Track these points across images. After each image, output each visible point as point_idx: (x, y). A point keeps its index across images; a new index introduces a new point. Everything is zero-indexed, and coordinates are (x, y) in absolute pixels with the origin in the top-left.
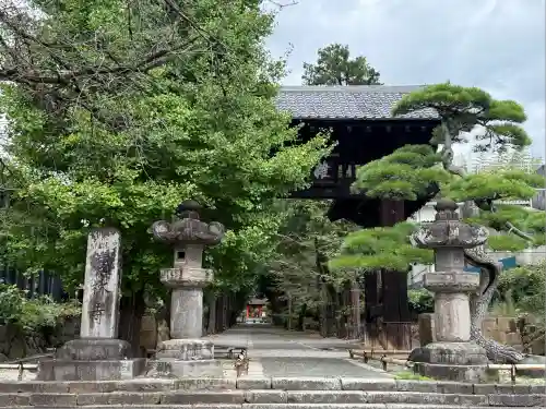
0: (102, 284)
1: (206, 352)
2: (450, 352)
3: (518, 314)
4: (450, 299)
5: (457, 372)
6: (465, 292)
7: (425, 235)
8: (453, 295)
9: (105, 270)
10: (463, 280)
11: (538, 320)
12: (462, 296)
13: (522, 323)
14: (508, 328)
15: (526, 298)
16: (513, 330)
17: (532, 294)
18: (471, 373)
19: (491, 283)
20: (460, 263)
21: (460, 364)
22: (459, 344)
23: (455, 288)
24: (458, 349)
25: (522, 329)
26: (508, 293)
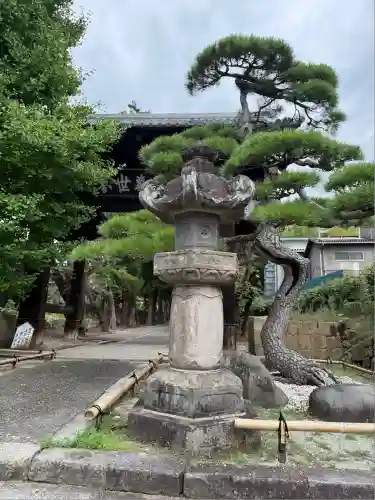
4: (189, 296)
5: (175, 432)
6: (214, 285)
7: (155, 194)
8: (192, 290)
11: (358, 325)
12: (208, 292)
13: (342, 327)
14: (328, 332)
15: (348, 304)
16: (334, 334)
17: (352, 300)
18: (196, 438)
19: (294, 284)
20: (211, 238)
21: (185, 415)
22: (193, 375)
23: (192, 277)
24: (185, 385)
25: (342, 334)
26: (331, 299)
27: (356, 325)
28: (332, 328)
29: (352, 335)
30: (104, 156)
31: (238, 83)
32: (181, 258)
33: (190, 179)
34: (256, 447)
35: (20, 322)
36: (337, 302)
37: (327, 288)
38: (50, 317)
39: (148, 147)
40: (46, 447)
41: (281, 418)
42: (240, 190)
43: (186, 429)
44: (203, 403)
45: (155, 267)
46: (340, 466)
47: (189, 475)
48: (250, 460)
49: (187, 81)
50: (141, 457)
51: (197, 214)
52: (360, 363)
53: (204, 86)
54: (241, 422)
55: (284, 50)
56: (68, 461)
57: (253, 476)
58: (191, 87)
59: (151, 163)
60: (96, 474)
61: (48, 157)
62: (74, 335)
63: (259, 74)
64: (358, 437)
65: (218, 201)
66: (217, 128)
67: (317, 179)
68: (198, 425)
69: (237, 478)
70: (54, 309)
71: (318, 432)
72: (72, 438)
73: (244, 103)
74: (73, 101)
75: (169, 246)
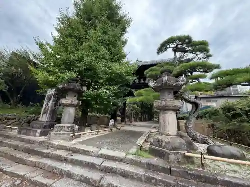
0: (48, 104)
1: (66, 129)
2: (162, 141)
3: (211, 122)
4: (166, 114)
5: (165, 154)
6: (173, 110)
7: (154, 83)
9: (50, 100)
10: (171, 104)
13: (213, 125)
14: (207, 126)
16: (210, 127)
18: (172, 157)
19: (196, 110)
20: (172, 96)
21: (168, 149)
22: (169, 137)
23: (167, 108)
24: (167, 140)
25: (213, 127)
26: (207, 115)
27: (218, 125)
28: (209, 125)
29: (217, 128)
30: (134, 74)
31: (173, 50)
32: (163, 102)
33: (166, 78)
34: (193, 163)
35: (111, 119)
36: (210, 116)
37: (205, 111)
38: (118, 118)
39: (147, 70)
40: (128, 153)
41: (202, 154)
42: (181, 81)
43: (169, 153)
44: (174, 146)
45: (155, 105)
46: (228, 174)
47: (172, 168)
48: (192, 167)
49: (157, 51)
50: (155, 160)
51: (167, 88)
52: (222, 138)
53: (162, 52)
54: (187, 154)
55: (189, 38)
56: (135, 159)
57: (194, 172)
58: (158, 53)
59: (148, 75)
60: (144, 164)
61: (121, 76)
62: (124, 123)
63: (180, 46)
64: (231, 164)
65: (174, 84)
66: (167, 64)
67: (206, 76)
68: (172, 153)
69: (189, 172)
70: (119, 116)
71: (214, 160)
72: (134, 152)
73: (175, 55)
74: (125, 61)
75: (157, 98)
